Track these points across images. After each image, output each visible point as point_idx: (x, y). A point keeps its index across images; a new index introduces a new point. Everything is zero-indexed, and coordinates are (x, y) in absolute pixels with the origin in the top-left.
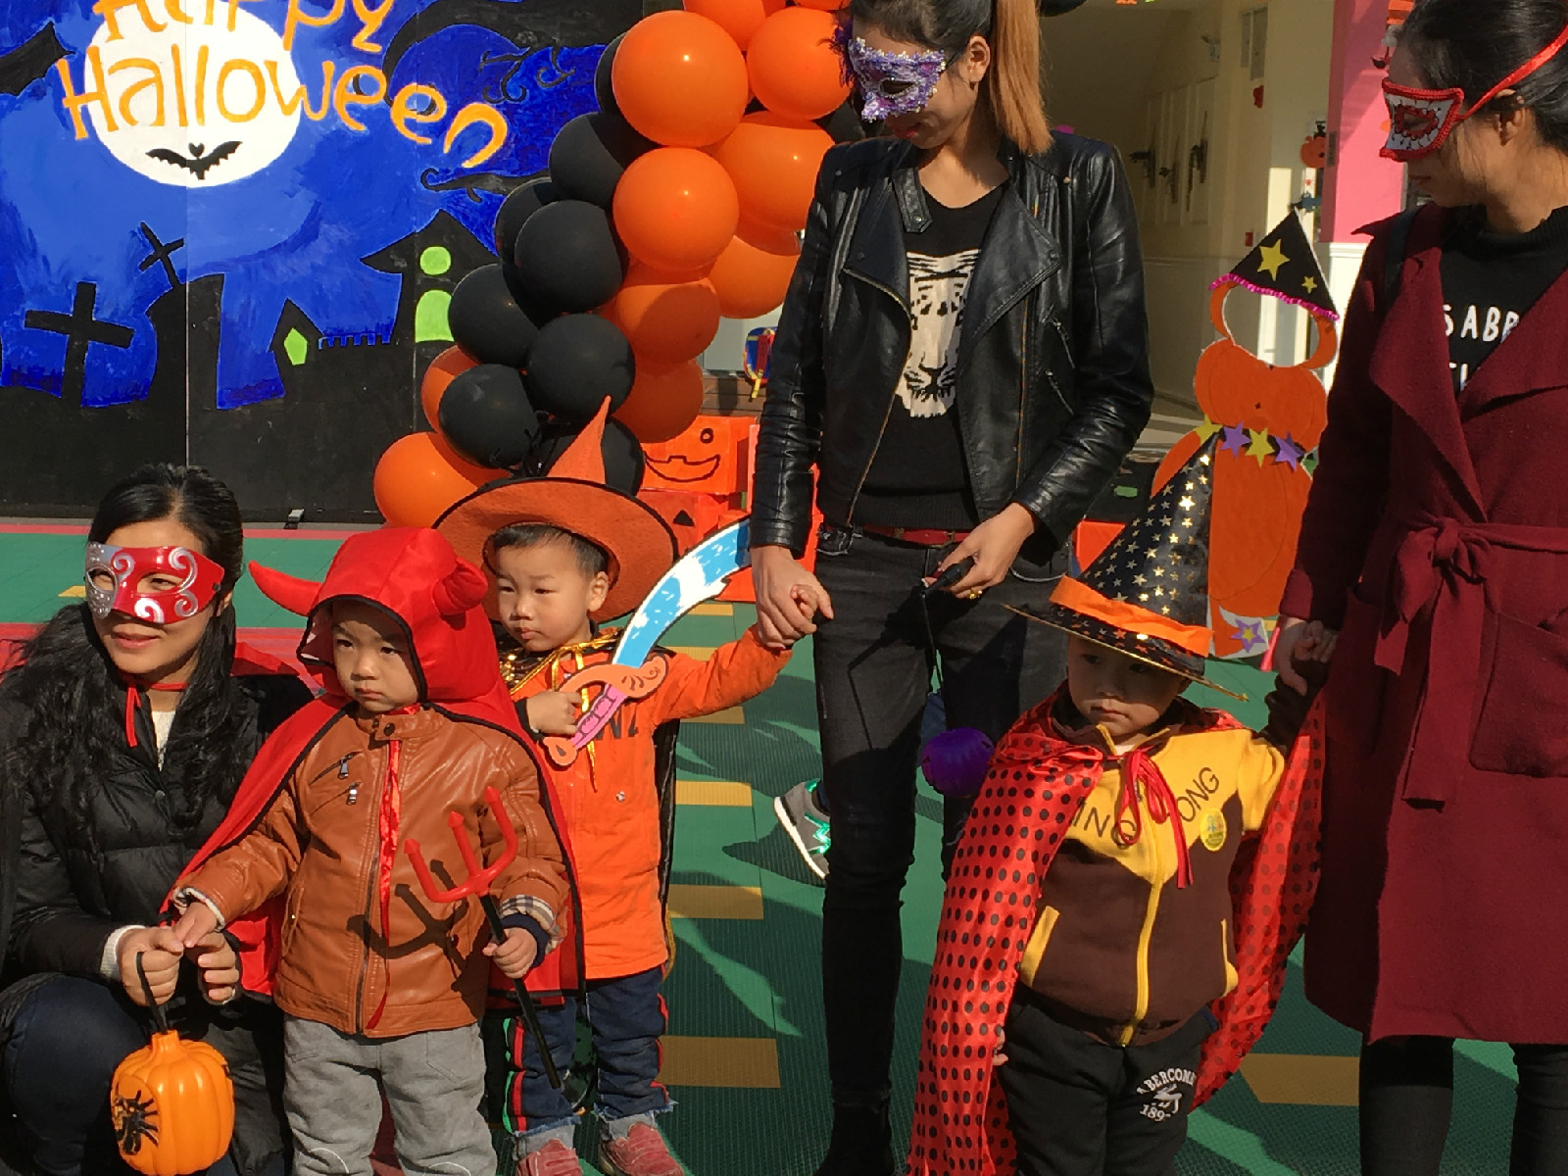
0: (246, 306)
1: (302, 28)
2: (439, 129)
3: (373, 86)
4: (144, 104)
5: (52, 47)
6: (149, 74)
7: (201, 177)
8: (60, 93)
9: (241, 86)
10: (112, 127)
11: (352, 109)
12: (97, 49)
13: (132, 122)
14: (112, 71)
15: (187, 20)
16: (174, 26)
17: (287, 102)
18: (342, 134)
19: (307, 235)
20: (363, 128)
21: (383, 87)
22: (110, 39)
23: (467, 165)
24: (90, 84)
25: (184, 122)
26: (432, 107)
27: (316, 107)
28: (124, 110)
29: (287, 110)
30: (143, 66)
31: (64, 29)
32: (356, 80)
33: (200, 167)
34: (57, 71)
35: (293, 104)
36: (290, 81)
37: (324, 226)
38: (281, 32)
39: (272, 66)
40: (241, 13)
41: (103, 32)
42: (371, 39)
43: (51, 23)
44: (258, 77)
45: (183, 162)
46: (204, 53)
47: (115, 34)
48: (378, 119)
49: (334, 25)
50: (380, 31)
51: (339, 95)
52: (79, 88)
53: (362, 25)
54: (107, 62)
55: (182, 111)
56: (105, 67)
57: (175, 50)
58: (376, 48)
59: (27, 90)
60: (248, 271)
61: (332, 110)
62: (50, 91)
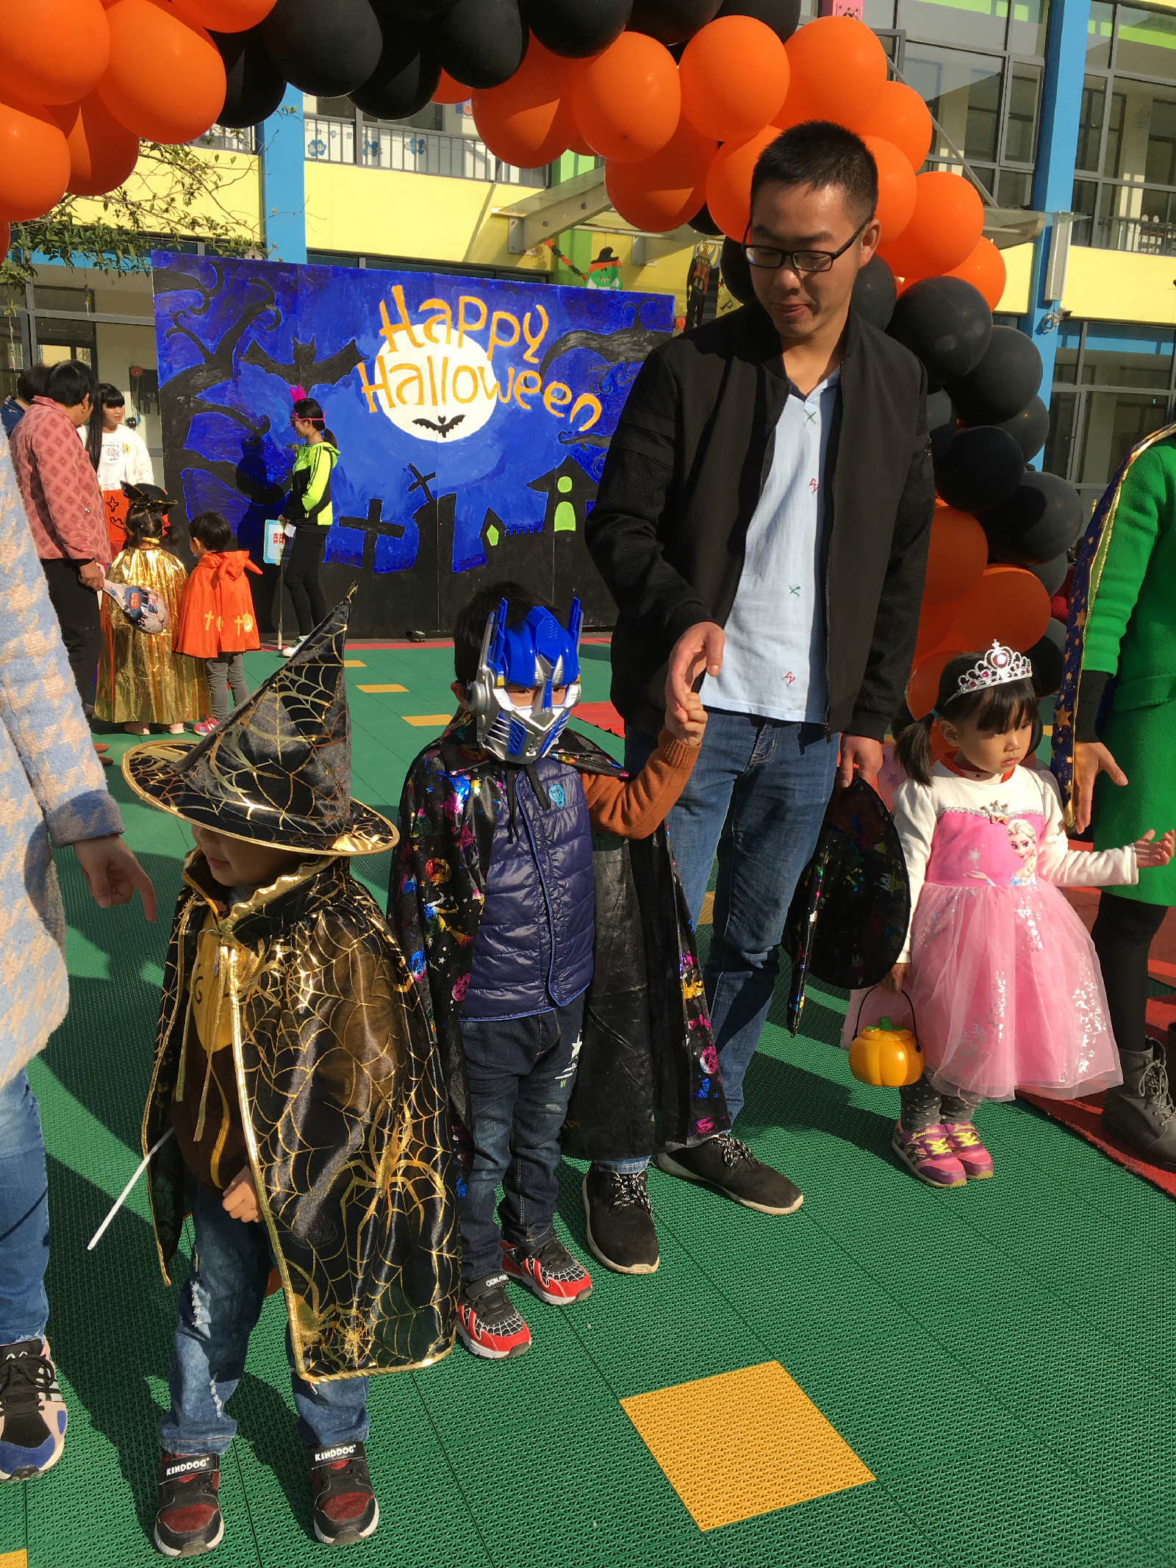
0: (468, 511)
1: (496, 347)
2: (567, 409)
3: (534, 382)
4: (411, 392)
5: (353, 356)
6: (415, 374)
7: (444, 436)
8: (360, 385)
9: (465, 381)
10: (392, 405)
11: (523, 396)
12: (382, 357)
13: (403, 402)
14: (391, 371)
15: (436, 341)
16: (428, 342)
17: (489, 391)
18: (518, 411)
19: (500, 470)
20: (529, 407)
21: (540, 383)
22: (390, 351)
23: (581, 429)
24: (378, 379)
25: (435, 403)
26: (564, 396)
27: (504, 395)
28: (399, 395)
29: (489, 396)
30: (410, 368)
31: (362, 344)
32: (525, 379)
33: (444, 430)
34: (357, 371)
35: (493, 392)
36: (491, 380)
37: (508, 465)
38: (486, 349)
39: (482, 369)
40: (465, 337)
41: (385, 347)
42: (533, 355)
43: (354, 341)
44: (474, 377)
45: (434, 427)
46: (446, 361)
47: (393, 349)
48: (536, 402)
49: (514, 346)
50: (538, 351)
51: (517, 388)
52: (371, 381)
53: (529, 347)
54: (388, 365)
55: (434, 396)
56: (387, 369)
57: (429, 359)
58: (536, 361)
59: (340, 382)
60: (468, 492)
61: (513, 396)
62: (353, 383)
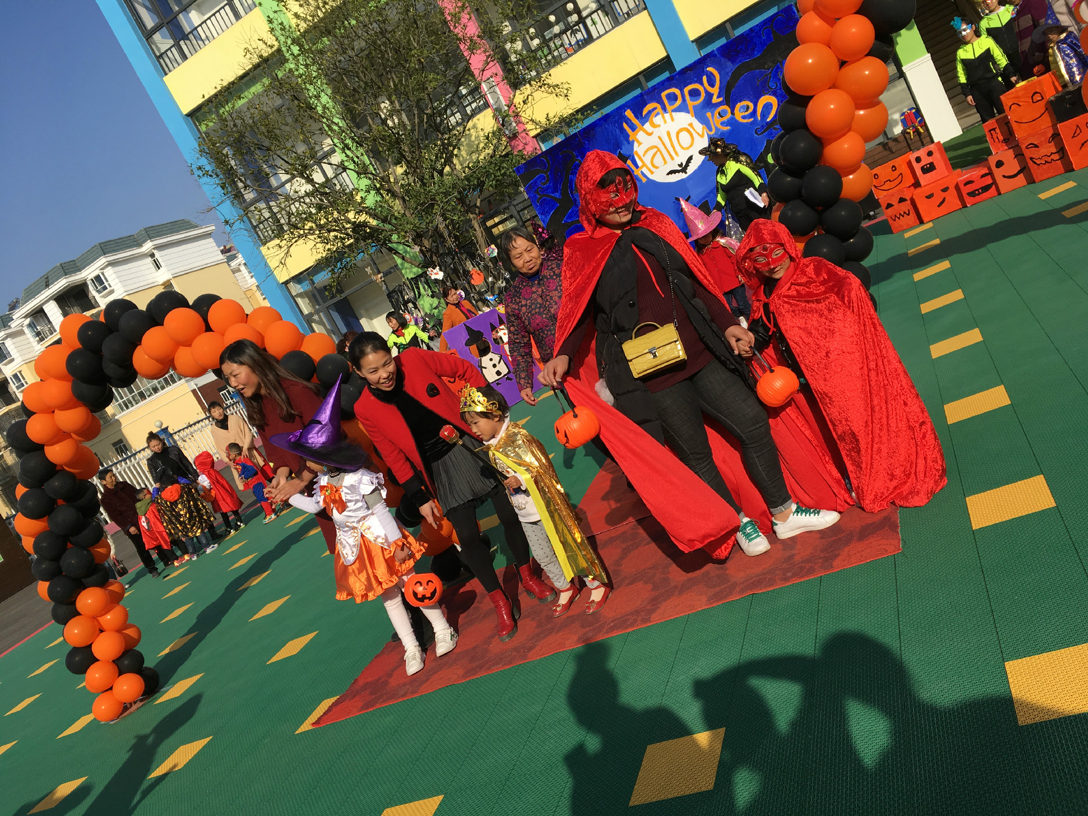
1: (694, 107)
2: (754, 113)
3: (725, 112)
4: (658, 160)
6: (655, 150)
7: (686, 173)
9: (684, 136)
10: (652, 173)
11: (722, 124)
13: (657, 168)
14: (644, 155)
15: (659, 126)
16: (655, 130)
17: (701, 133)
20: (729, 128)
21: (729, 110)
22: (639, 146)
23: (768, 120)
24: (639, 163)
25: (672, 158)
26: (748, 107)
28: (653, 165)
30: (652, 148)
31: (625, 150)
32: (719, 113)
33: (684, 170)
35: (703, 133)
38: (688, 112)
39: (691, 125)
41: (636, 144)
42: (718, 97)
43: (620, 152)
44: (688, 131)
45: (678, 171)
46: (668, 134)
47: (640, 144)
48: (732, 122)
50: (719, 93)
51: (717, 122)
52: (637, 167)
53: (713, 95)
54: (641, 154)
55: (671, 155)
56: (642, 156)
57: (659, 137)
58: (721, 99)
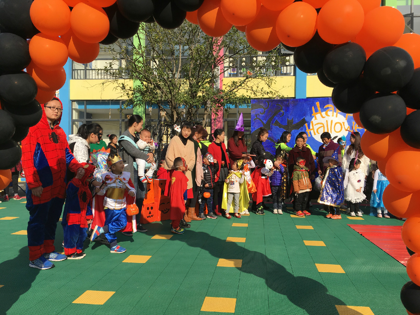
4: (321, 130)
9: (338, 126)
10: (315, 134)
12: (312, 121)
14: (315, 125)
16: (327, 117)
22: (315, 120)
24: (311, 127)
27: (351, 129)
28: (317, 132)
29: (346, 130)
30: (321, 124)
31: (307, 118)
34: (305, 126)
36: (347, 126)
38: (345, 118)
39: (344, 123)
40: (338, 114)
41: (314, 118)
43: (304, 118)
44: (341, 125)
46: (332, 121)
57: (327, 121)
59: (300, 129)
